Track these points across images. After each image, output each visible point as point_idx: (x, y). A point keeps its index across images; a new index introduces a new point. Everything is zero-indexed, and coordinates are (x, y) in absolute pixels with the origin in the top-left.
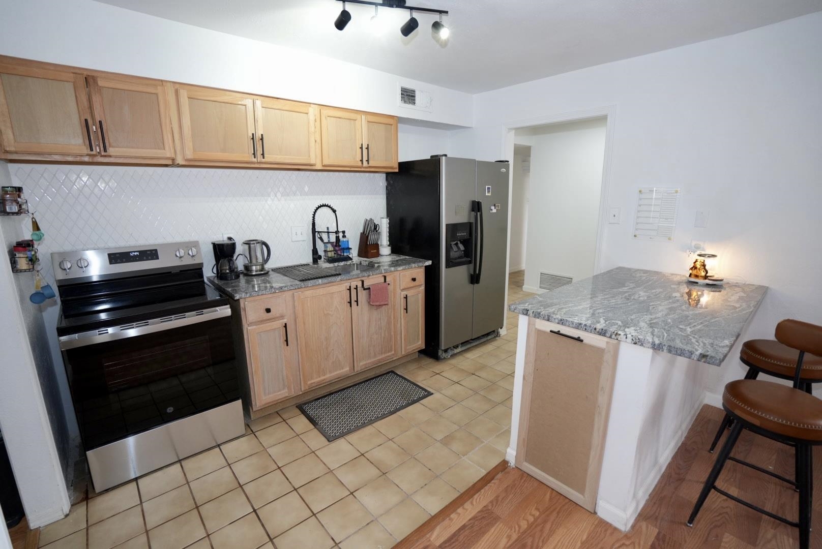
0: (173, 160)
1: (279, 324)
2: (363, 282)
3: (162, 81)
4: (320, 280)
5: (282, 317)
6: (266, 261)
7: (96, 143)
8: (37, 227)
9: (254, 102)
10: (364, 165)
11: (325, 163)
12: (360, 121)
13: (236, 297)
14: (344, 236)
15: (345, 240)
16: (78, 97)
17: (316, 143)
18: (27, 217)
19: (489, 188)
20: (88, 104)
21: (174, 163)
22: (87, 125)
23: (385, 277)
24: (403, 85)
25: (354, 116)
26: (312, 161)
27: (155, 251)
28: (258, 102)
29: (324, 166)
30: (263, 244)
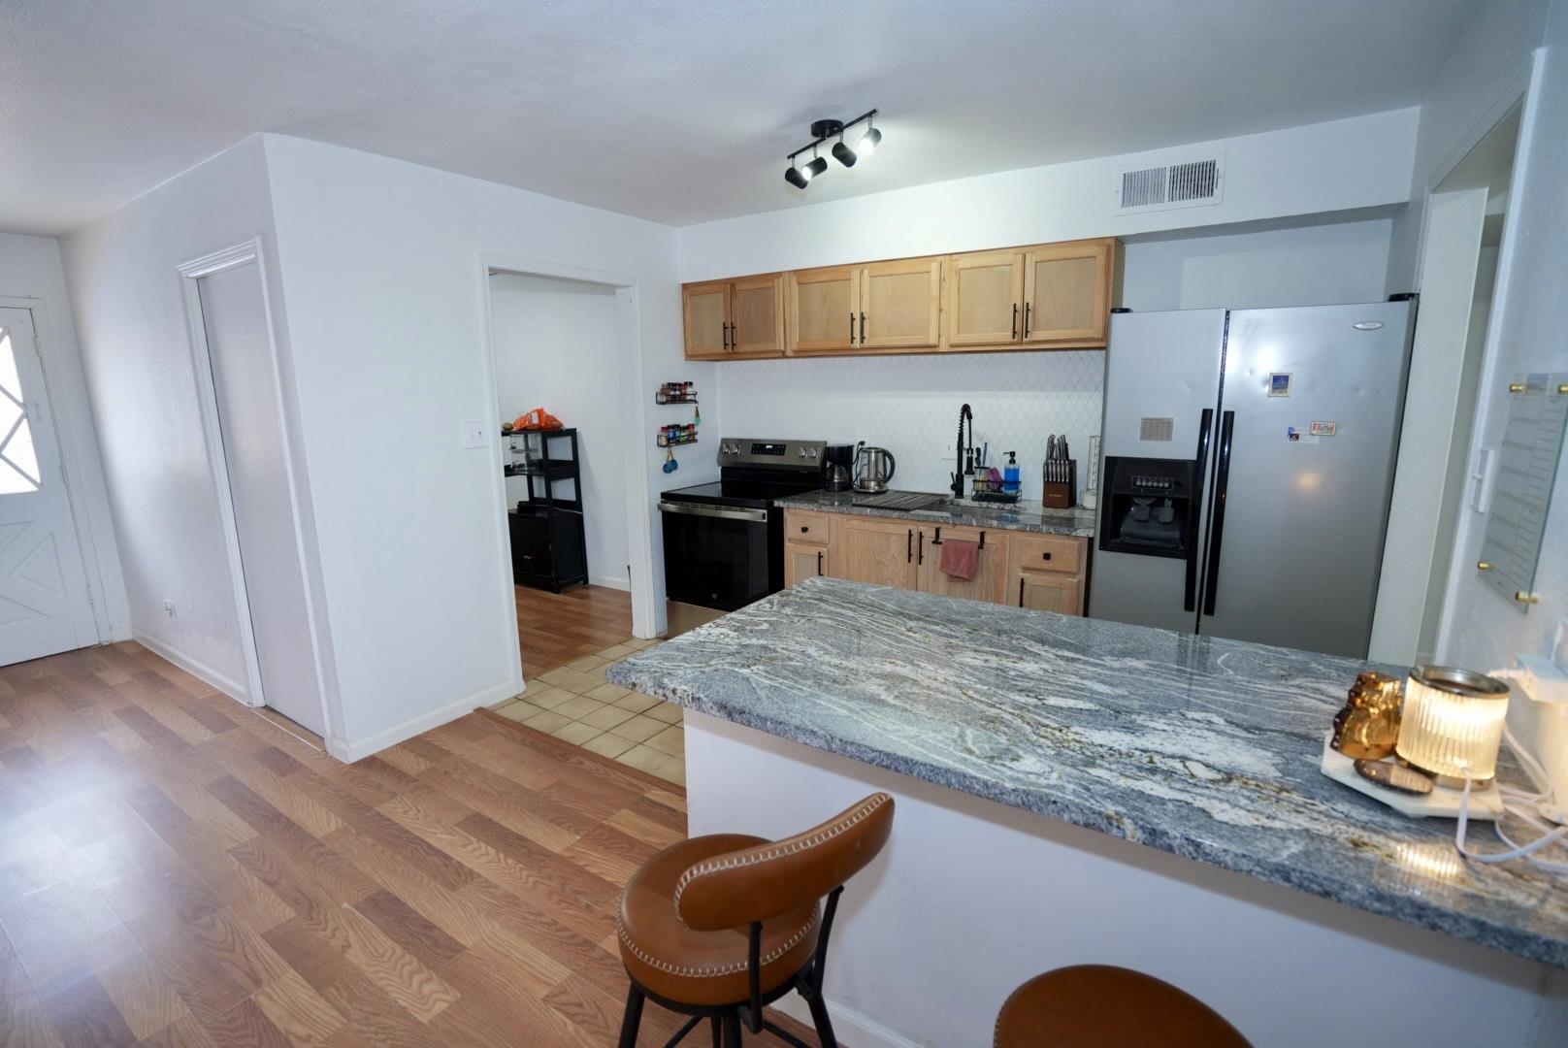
0: (784, 352)
1: (814, 551)
2: (937, 531)
3: (781, 273)
4: (869, 510)
5: (822, 544)
6: (887, 479)
7: (729, 341)
8: (697, 415)
9: (862, 272)
10: (1025, 339)
11: (954, 341)
12: (1019, 265)
13: (777, 504)
14: (1012, 461)
15: (1012, 466)
16: (725, 304)
17: (943, 314)
18: (693, 405)
19: (1286, 378)
20: (730, 308)
21: (784, 356)
22: (725, 328)
23: (982, 535)
24: (1129, 170)
25: (1008, 258)
26: (933, 341)
27: (785, 446)
28: (866, 272)
29: (952, 346)
30: (886, 454)
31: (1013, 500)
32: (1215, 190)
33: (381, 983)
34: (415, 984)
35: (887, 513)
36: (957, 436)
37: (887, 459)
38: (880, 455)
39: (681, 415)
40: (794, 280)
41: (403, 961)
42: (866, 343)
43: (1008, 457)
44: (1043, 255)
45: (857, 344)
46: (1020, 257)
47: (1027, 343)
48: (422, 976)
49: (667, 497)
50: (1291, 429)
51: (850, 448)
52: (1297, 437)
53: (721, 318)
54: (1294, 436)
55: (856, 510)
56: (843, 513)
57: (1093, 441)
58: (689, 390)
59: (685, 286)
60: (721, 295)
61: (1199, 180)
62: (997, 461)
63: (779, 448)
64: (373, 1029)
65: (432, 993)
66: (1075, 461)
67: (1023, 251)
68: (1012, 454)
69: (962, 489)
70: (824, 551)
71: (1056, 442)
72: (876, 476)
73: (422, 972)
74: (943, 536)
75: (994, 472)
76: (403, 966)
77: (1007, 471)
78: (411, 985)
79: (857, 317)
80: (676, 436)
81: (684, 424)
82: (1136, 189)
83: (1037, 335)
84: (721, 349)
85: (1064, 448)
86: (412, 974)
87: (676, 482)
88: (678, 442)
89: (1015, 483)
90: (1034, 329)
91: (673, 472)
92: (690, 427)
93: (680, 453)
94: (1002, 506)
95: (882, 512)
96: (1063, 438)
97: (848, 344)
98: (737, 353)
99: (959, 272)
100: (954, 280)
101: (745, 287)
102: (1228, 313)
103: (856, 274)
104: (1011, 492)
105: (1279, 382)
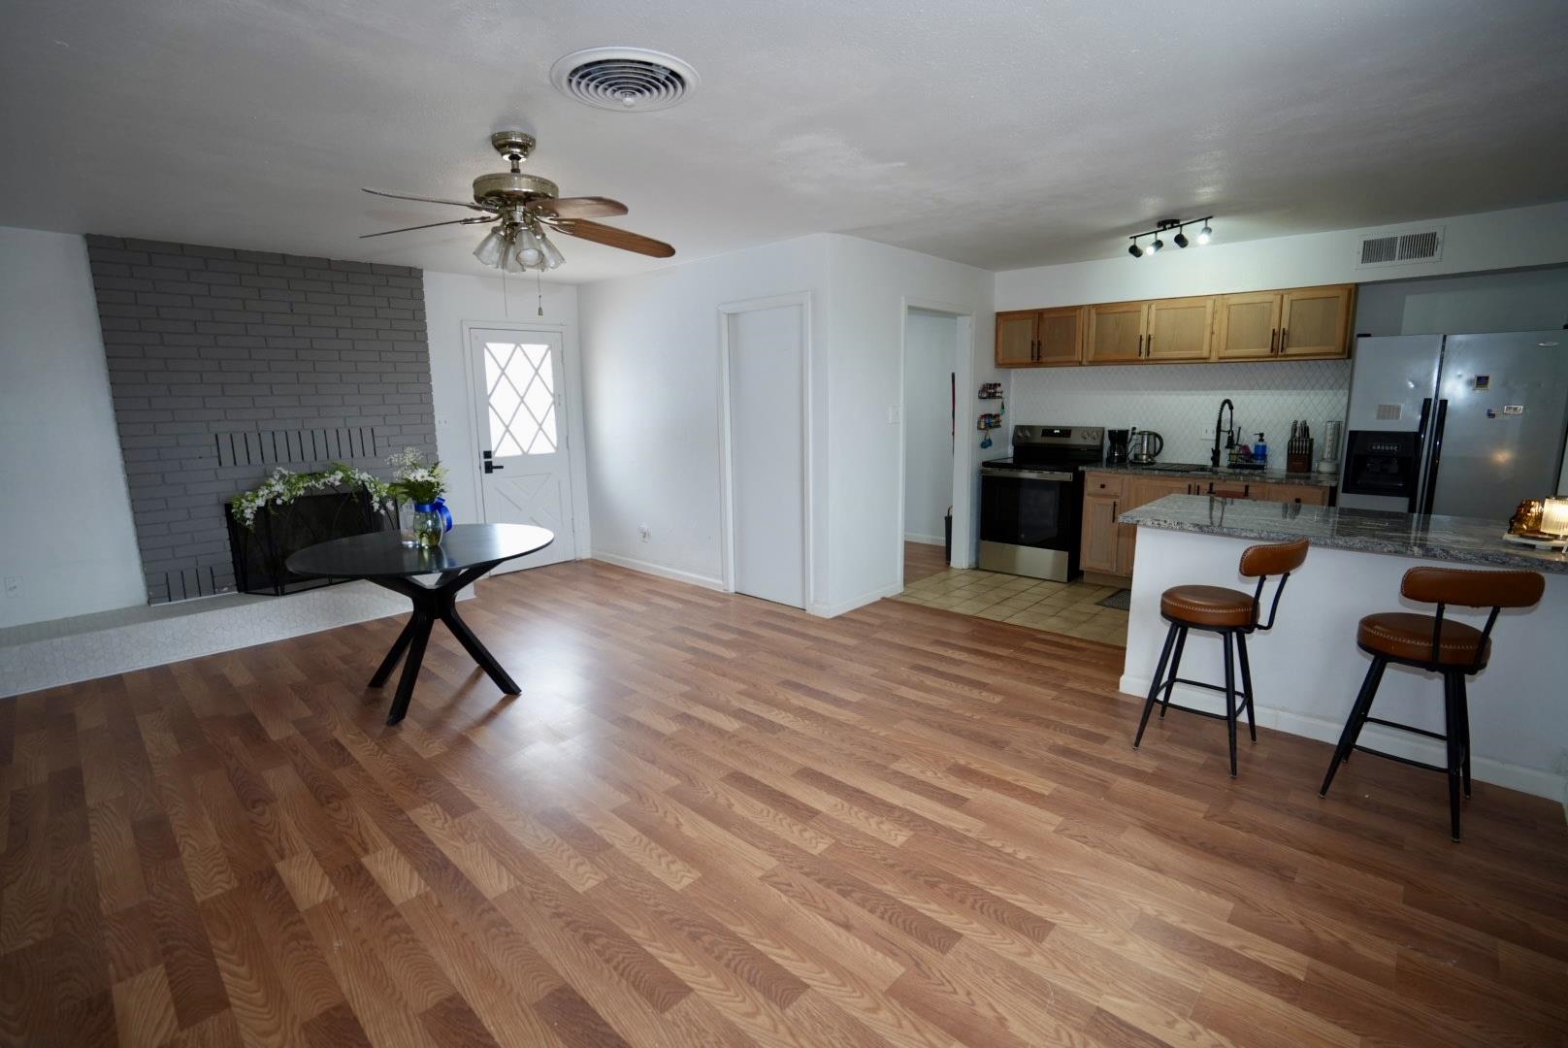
0: (1081, 362)
1: (1110, 502)
2: (1211, 485)
4: (1155, 472)
5: (1116, 497)
6: (1157, 454)
7: (1036, 355)
8: (1003, 407)
9: (1150, 307)
10: (1280, 353)
11: (1222, 355)
12: (1279, 302)
13: (1080, 468)
14: (1261, 440)
15: (1261, 444)
16: (1033, 328)
17: (1214, 336)
18: (1000, 400)
19: (1487, 378)
20: (1038, 330)
21: (1080, 364)
22: (1033, 344)
23: (1247, 487)
24: (1368, 239)
25: (1269, 298)
26: (1205, 354)
27: (1070, 431)
28: (1153, 307)
29: (1220, 358)
30: (1156, 435)
31: (1262, 467)
32: (1435, 253)
33: (546, 861)
34: (572, 866)
35: (1172, 473)
36: (1216, 423)
37: (1157, 439)
38: (1152, 437)
39: (992, 407)
40: (1093, 311)
41: (562, 848)
42: (1150, 357)
43: (1258, 437)
44: (1295, 296)
45: (1143, 357)
46: (1279, 297)
47: (1281, 356)
48: (576, 860)
49: (986, 464)
50: (1489, 411)
51: (1127, 431)
52: (1494, 416)
53: (1029, 337)
54: (1491, 415)
55: (1145, 472)
56: (1136, 474)
57: (1330, 424)
58: (998, 389)
59: (999, 315)
60: (1030, 321)
61: (1424, 245)
62: (1249, 440)
63: (1066, 432)
64: (541, 891)
65: (585, 873)
66: (1312, 440)
67: (1281, 293)
68: (1262, 435)
69: (1218, 461)
70: (1117, 501)
71: (1299, 425)
72: (1148, 452)
73: (577, 857)
74: (1215, 488)
75: (1245, 448)
76: (563, 851)
77: (1257, 447)
78: (569, 866)
79: (1144, 338)
80: (990, 422)
81: (994, 413)
82: (1373, 251)
83: (1290, 351)
84: (1029, 360)
85: (1306, 430)
86: (569, 858)
87: (990, 454)
88: (991, 427)
89: (1264, 456)
90: (1288, 346)
91: (989, 448)
92: (997, 416)
93: (993, 434)
94: (1252, 471)
95: (1168, 472)
96: (1305, 422)
97: (1136, 357)
98: (1042, 363)
99: (1229, 307)
100: (1225, 312)
101: (1052, 315)
102: (1445, 337)
103: (1145, 308)
104: (1258, 462)
105: (1481, 381)
